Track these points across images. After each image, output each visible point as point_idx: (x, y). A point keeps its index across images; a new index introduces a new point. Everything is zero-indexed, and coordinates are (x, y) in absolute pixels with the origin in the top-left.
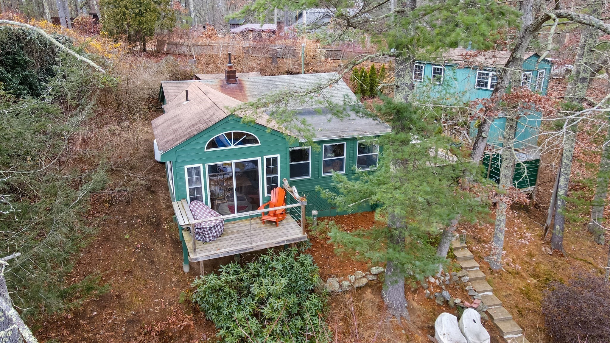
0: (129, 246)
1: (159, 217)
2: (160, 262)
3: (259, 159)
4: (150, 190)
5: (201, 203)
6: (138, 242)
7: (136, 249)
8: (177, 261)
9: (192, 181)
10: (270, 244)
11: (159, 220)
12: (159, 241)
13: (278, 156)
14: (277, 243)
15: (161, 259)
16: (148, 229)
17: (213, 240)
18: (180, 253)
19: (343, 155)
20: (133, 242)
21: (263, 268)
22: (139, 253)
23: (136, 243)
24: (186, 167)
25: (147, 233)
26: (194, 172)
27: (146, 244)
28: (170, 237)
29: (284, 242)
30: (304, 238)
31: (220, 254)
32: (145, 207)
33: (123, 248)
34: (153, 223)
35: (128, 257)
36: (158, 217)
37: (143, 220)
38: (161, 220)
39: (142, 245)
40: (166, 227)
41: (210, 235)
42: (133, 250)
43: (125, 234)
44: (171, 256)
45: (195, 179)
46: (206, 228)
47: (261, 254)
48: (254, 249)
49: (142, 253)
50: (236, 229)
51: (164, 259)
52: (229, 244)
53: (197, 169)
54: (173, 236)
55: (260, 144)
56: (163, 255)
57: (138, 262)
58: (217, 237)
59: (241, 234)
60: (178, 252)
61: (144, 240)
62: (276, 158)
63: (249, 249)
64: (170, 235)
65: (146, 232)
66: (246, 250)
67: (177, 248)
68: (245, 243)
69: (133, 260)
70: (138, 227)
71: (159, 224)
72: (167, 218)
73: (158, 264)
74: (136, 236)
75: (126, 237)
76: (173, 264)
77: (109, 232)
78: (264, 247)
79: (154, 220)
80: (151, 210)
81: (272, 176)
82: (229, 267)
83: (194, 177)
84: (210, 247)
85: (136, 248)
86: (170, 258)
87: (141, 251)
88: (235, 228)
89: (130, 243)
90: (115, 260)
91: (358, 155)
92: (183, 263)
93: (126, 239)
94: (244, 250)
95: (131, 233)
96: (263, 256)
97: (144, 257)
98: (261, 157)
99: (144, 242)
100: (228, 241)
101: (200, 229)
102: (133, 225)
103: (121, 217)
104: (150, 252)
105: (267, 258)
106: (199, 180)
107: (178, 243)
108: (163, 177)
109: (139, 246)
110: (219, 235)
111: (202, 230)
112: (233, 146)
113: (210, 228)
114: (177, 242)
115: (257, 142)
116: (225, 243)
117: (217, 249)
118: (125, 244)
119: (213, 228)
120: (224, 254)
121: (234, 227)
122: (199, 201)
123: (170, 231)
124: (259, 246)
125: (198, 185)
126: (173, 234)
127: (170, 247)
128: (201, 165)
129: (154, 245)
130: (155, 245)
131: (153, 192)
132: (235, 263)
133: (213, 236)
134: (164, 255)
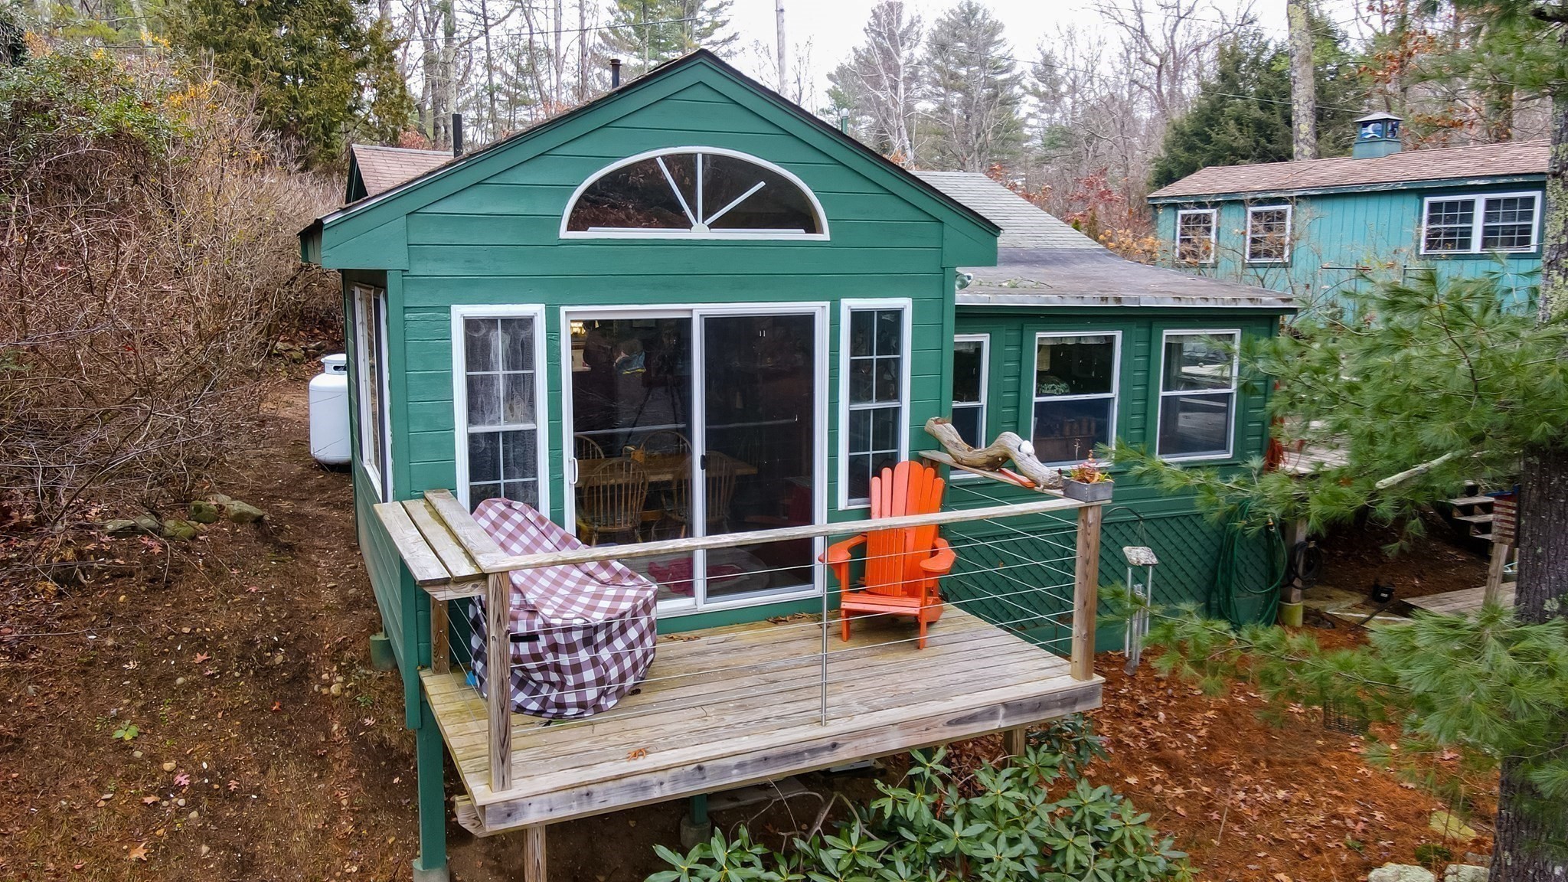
0: (128, 778)
1: (302, 645)
2: (291, 863)
3: (820, 310)
4: (276, 543)
5: (529, 515)
6: (183, 760)
7: (163, 794)
8: (384, 855)
9: (488, 395)
10: (925, 723)
11: (301, 655)
12: (296, 753)
13: (903, 303)
14: (959, 721)
15: (298, 843)
16: (246, 693)
17: (598, 709)
18: (399, 810)
19: (1108, 389)
20: (156, 759)
21: (900, 866)
22: (180, 812)
23: (168, 766)
24: (460, 313)
25: (235, 717)
26: (499, 342)
27: (225, 769)
28: (352, 735)
29: (991, 712)
30: (1087, 695)
31: (653, 778)
32: (243, 601)
33: (91, 793)
34: (271, 670)
35: (110, 838)
36: (299, 646)
37: (224, 654)
38: (312, 657)
39: (203, 774)
40: (335, 689)
41: (589, 675)
42: (149, 800)
43: (118, 719)
44: (350, 829)
45: (501, 387)
46: (567, 630)
47: (880, 785)
48: (846, 754)
49: (194, 814)
50: (714, 660)
51: (314, 844)
52: (697, 724)
53: (518, 329)
54: (369, 728)
55: (825, 236)
56: (311, 826)
57: (167, 862)
58: (620, 694)
59: (746, 681)
60: (391, 808)
61: (213, 750)
62: (897, 314)
63: (814, 752)
64: (354, 728)
65: (231, 712)
66: (798, 755)
67: (387, 786)
68: (785, 722)
69: (139, 853)
70: (194, 687)
71: (301, 676)
72: (342, 647)
73: (278, 870)
74: (174, 732)
75: (118, 734)
76: (362, 870)
77: (34, 709)
78: (894, 742)
79: (279, 659)
80: (267, 614)
81: (874, 405)
82: (710, 862)
83: (500, 371)
84: (585, 743)
85: (169, 788)
86: (346, 841)
87: (193, 804)
88: (703, 659)
89: (136, 761)
90: (35, 853)
91: (1162, 393)
92: (417, 864)
93: (121, 746)
94: (786, 757)
95: (153, 717)
96: (892, 792)
97: (202, 835)
98: (827, 304)
99: (216, 757)
100: (686, 713)
101: (532, 637)
102: (167, 679)
103: (110, 642)
104: (241, 808)
105: (917, 807)
106: (521, 388)
107: (393, 762)
108: (336, 507)
109: (182, 779)
110: (630, 682)
111: (542, 643)
112: (700, 231)
113: (590, 631)
114: (386, 758)
115: (811, 226)
116: (673, 722)
117: (632, 749)
118: (110, 769)
119: (601, 637)
120: (675, 780)
121: (698, 654)
122: (518, 505)
123: (354, 704)
124: (865, 733)
125: (517, 421)
126: (369, 722)
127: (347, 783)
128: (536, 310)
129: (264, 772)
130: (272, 772)
131: (289, 547)
132: (736, 837)
133: (600, 681)
134: (315, 821)
